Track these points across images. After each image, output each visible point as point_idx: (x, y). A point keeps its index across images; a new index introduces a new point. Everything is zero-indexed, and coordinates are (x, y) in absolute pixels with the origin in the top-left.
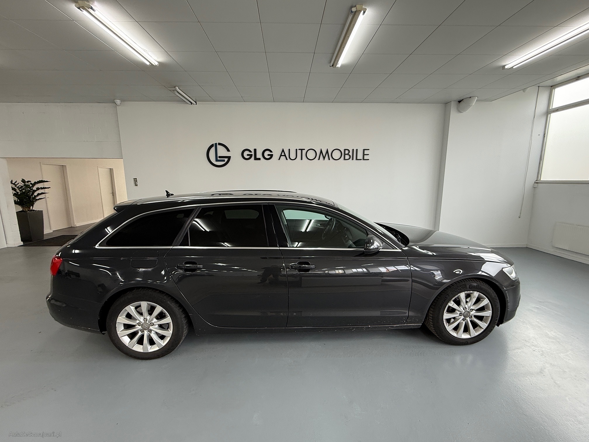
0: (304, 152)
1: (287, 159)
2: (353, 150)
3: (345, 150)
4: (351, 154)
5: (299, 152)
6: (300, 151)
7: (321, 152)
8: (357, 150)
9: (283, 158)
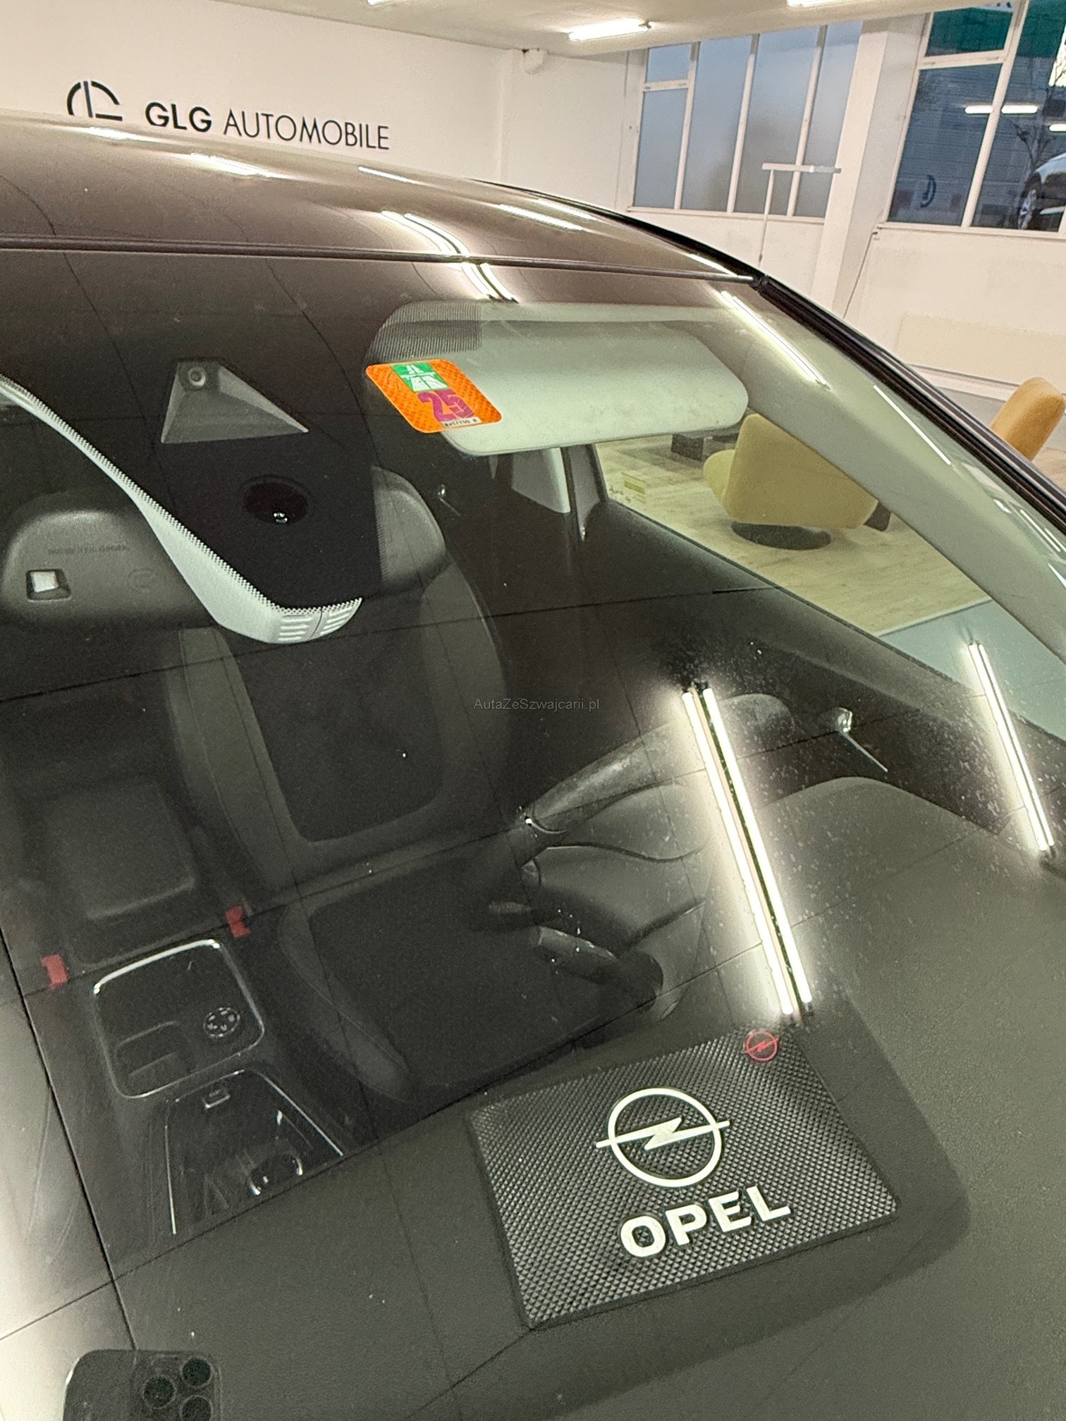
0: (272, 121)
1: (240, 134)
2: (361, 126)
3: (347, 124)
4: (357, 133)
5: (262, 120)
6: (265, 117)
7: (304, 125)
8: (367, 126)
9: (232, 130)
